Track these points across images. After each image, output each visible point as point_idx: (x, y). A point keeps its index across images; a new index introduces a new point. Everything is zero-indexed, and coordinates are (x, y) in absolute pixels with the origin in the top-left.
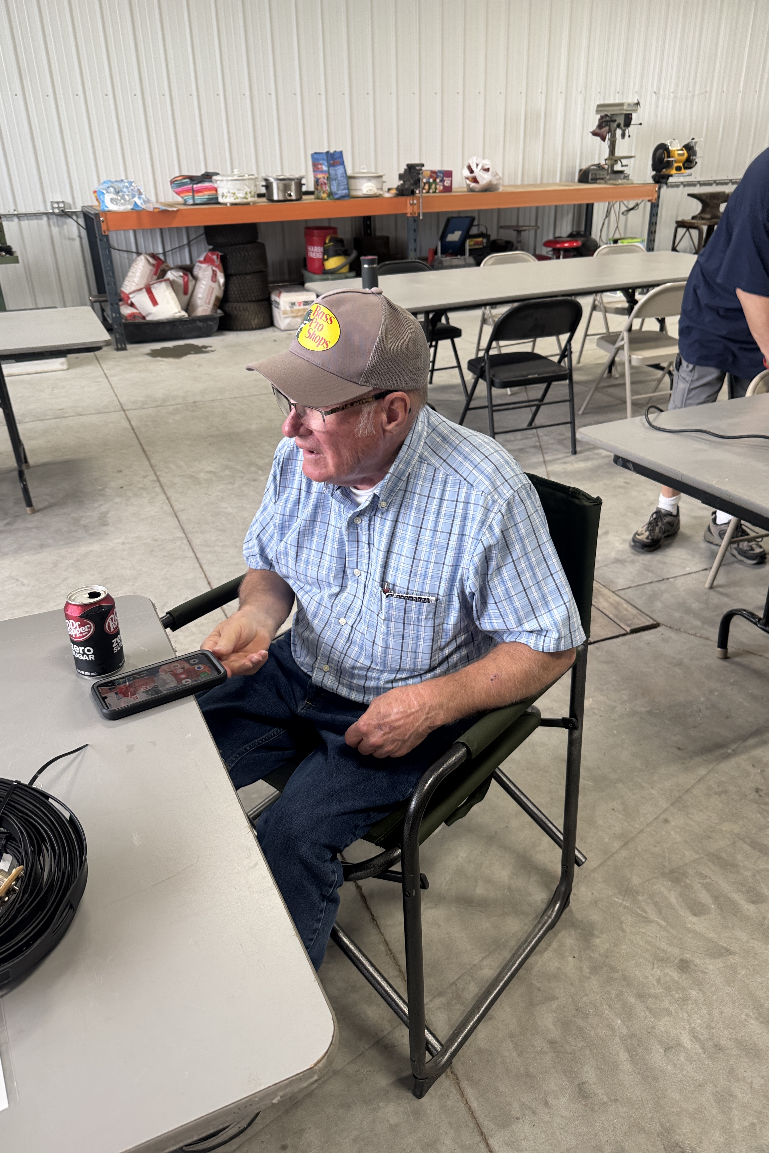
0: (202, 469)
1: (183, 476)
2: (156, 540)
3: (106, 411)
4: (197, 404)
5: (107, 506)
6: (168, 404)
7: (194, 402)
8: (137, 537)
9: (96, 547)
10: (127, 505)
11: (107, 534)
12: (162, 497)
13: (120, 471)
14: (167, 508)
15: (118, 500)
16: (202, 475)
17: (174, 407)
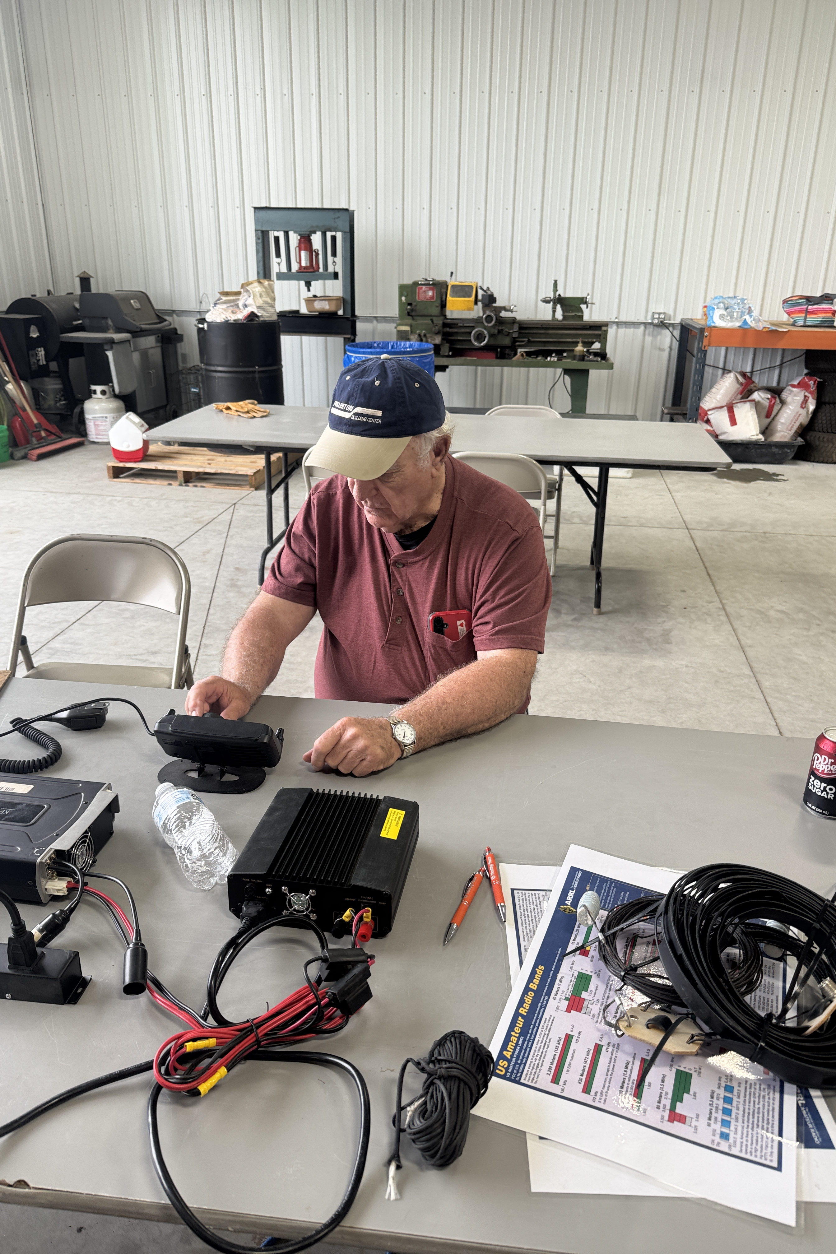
0: (772, 607)
1: (751, 609)
2: (722, 672)
3: (669, 526)
4: (768, 535)
5: (670, 623)
6: (735, 530)
7: (765, 533)
8: (700, 663)
9: (660, 663)
10: (690, 628)
11: (670, 653)
12: (728, 627)
13: (684, 591)
14: (733, 640)
15: (681, 620)
16: (772, 613)
17: (742, 534)
